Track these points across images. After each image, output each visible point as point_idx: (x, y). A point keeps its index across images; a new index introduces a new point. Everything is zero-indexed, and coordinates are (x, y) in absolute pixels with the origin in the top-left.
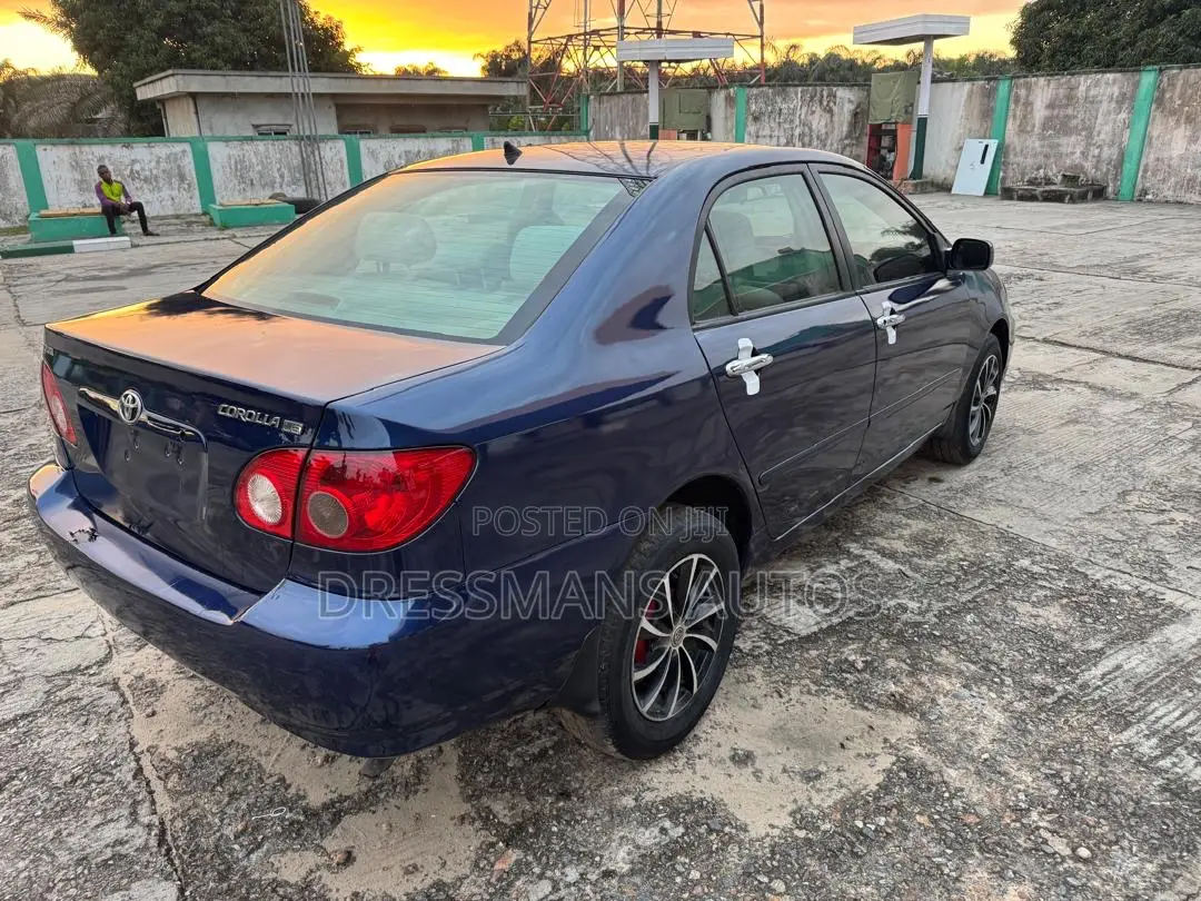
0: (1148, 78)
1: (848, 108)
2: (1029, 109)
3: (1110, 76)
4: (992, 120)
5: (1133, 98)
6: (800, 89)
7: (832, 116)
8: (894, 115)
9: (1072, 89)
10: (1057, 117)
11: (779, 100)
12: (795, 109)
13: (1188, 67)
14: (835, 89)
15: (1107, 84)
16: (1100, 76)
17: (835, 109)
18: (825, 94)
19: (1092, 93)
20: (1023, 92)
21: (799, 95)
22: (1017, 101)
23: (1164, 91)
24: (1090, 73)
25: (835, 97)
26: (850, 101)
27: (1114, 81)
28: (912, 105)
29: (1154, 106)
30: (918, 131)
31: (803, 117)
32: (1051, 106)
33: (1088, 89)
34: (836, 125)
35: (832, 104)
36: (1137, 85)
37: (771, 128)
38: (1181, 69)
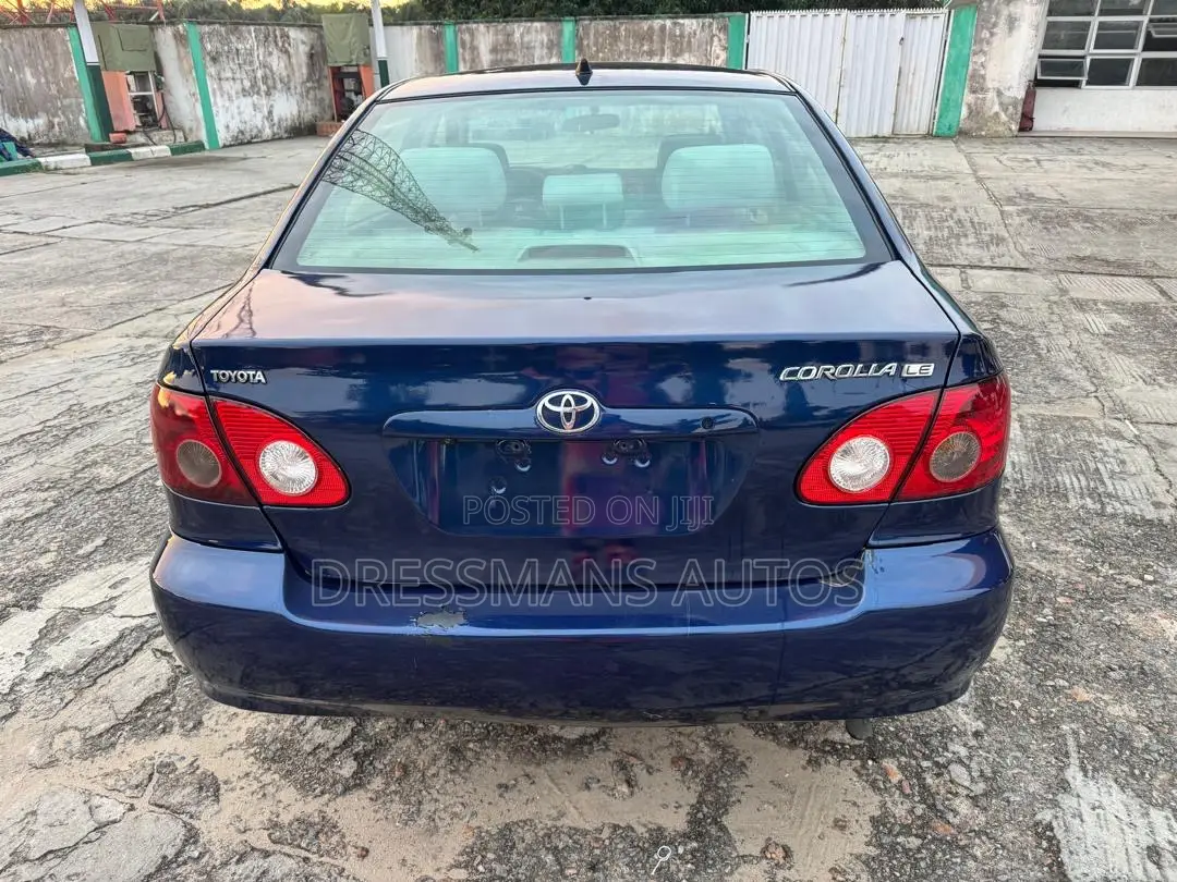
0: (568, 27)
1: (303, 49)
2: (475, 53)
3: (537, 25)
4: (444, 62)
5: (559, 45)
6: (252, 28)
7: (289, 57)
8: (354, 57)
9: (509, 35)
10: (501, 60)
11: (233, 39)
12: (252, 49)
13: (596, 19)
14: (286, 29)
15: (537, 31)
16: (529, 24)
17: (291, 50)
18: (278, 33)
19: (526, 39)
20: (467, 37)
21: (253, 35)
22: (464, 47)
23: (582, 39)
24: (521, 21)
25: (288, 37)
26: (303, 43)
27: (542, 27)
28: (369, 48)
29: (577, 53)
30: (381, 74)
31: (261, 58)
32: (494, 50)
33: (522, 35)
34: (296, 68)
35: (286, 45)
36: (560, 33)
37: (232, 70)
38: (591, 20)
